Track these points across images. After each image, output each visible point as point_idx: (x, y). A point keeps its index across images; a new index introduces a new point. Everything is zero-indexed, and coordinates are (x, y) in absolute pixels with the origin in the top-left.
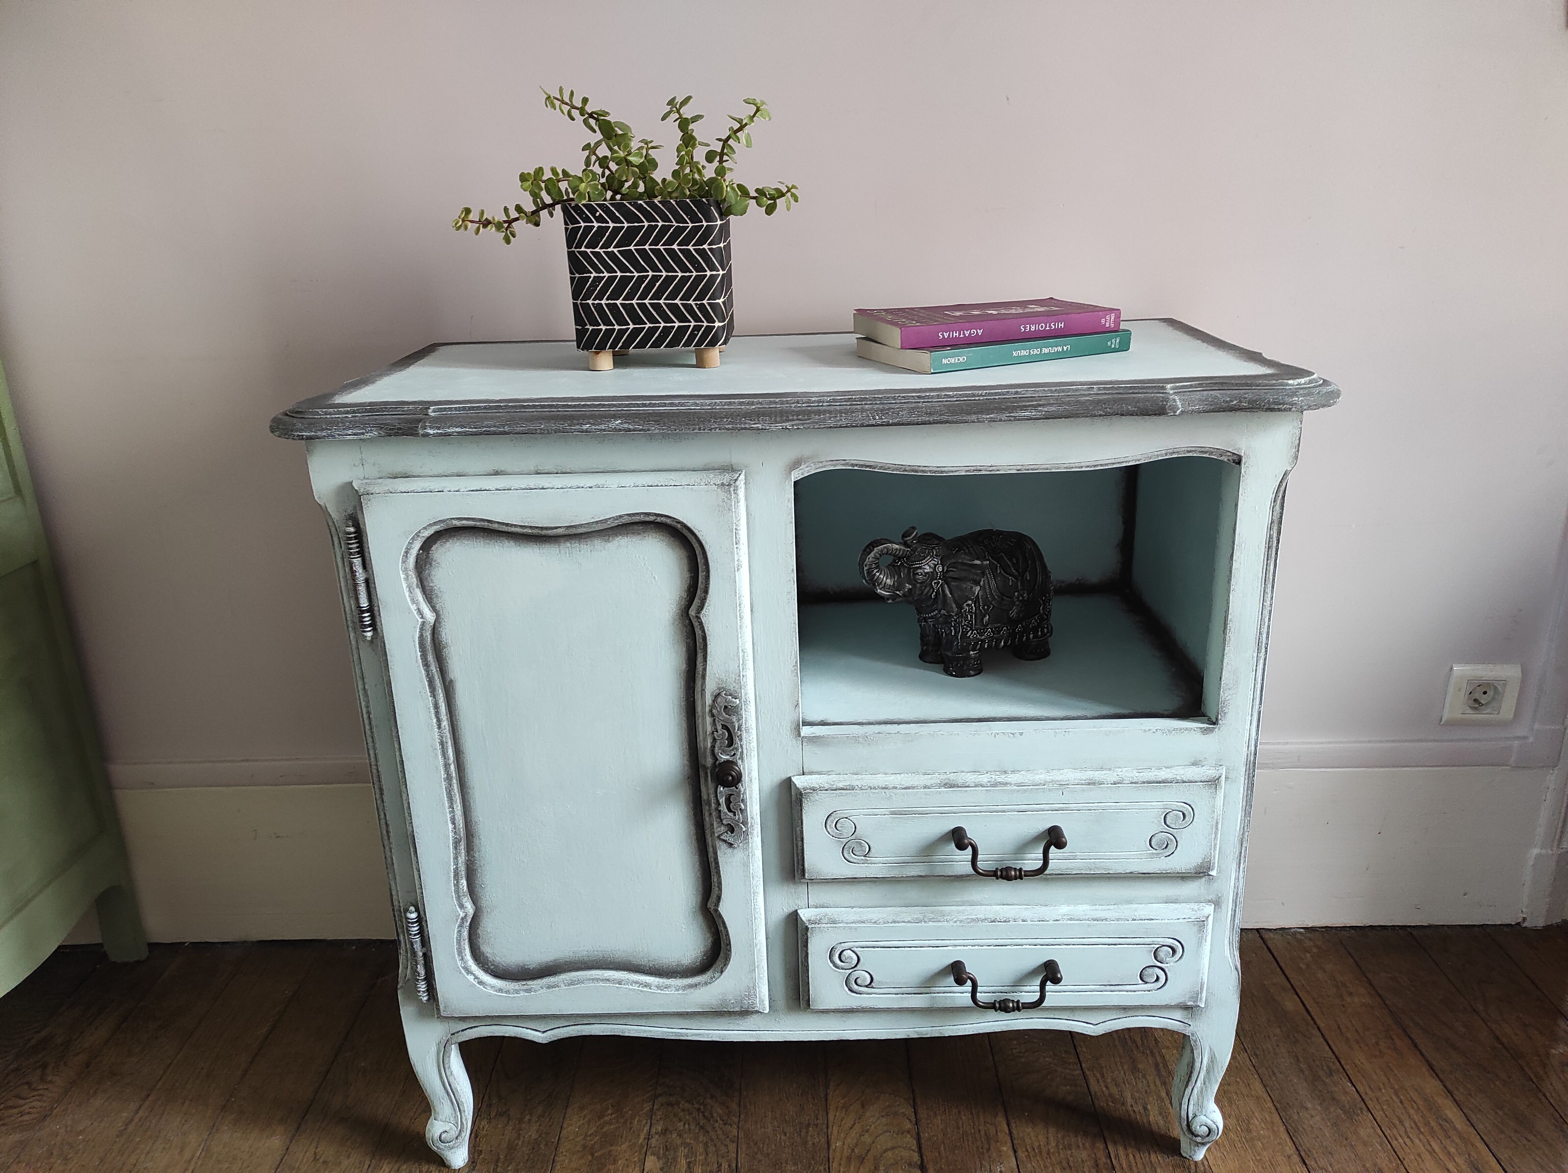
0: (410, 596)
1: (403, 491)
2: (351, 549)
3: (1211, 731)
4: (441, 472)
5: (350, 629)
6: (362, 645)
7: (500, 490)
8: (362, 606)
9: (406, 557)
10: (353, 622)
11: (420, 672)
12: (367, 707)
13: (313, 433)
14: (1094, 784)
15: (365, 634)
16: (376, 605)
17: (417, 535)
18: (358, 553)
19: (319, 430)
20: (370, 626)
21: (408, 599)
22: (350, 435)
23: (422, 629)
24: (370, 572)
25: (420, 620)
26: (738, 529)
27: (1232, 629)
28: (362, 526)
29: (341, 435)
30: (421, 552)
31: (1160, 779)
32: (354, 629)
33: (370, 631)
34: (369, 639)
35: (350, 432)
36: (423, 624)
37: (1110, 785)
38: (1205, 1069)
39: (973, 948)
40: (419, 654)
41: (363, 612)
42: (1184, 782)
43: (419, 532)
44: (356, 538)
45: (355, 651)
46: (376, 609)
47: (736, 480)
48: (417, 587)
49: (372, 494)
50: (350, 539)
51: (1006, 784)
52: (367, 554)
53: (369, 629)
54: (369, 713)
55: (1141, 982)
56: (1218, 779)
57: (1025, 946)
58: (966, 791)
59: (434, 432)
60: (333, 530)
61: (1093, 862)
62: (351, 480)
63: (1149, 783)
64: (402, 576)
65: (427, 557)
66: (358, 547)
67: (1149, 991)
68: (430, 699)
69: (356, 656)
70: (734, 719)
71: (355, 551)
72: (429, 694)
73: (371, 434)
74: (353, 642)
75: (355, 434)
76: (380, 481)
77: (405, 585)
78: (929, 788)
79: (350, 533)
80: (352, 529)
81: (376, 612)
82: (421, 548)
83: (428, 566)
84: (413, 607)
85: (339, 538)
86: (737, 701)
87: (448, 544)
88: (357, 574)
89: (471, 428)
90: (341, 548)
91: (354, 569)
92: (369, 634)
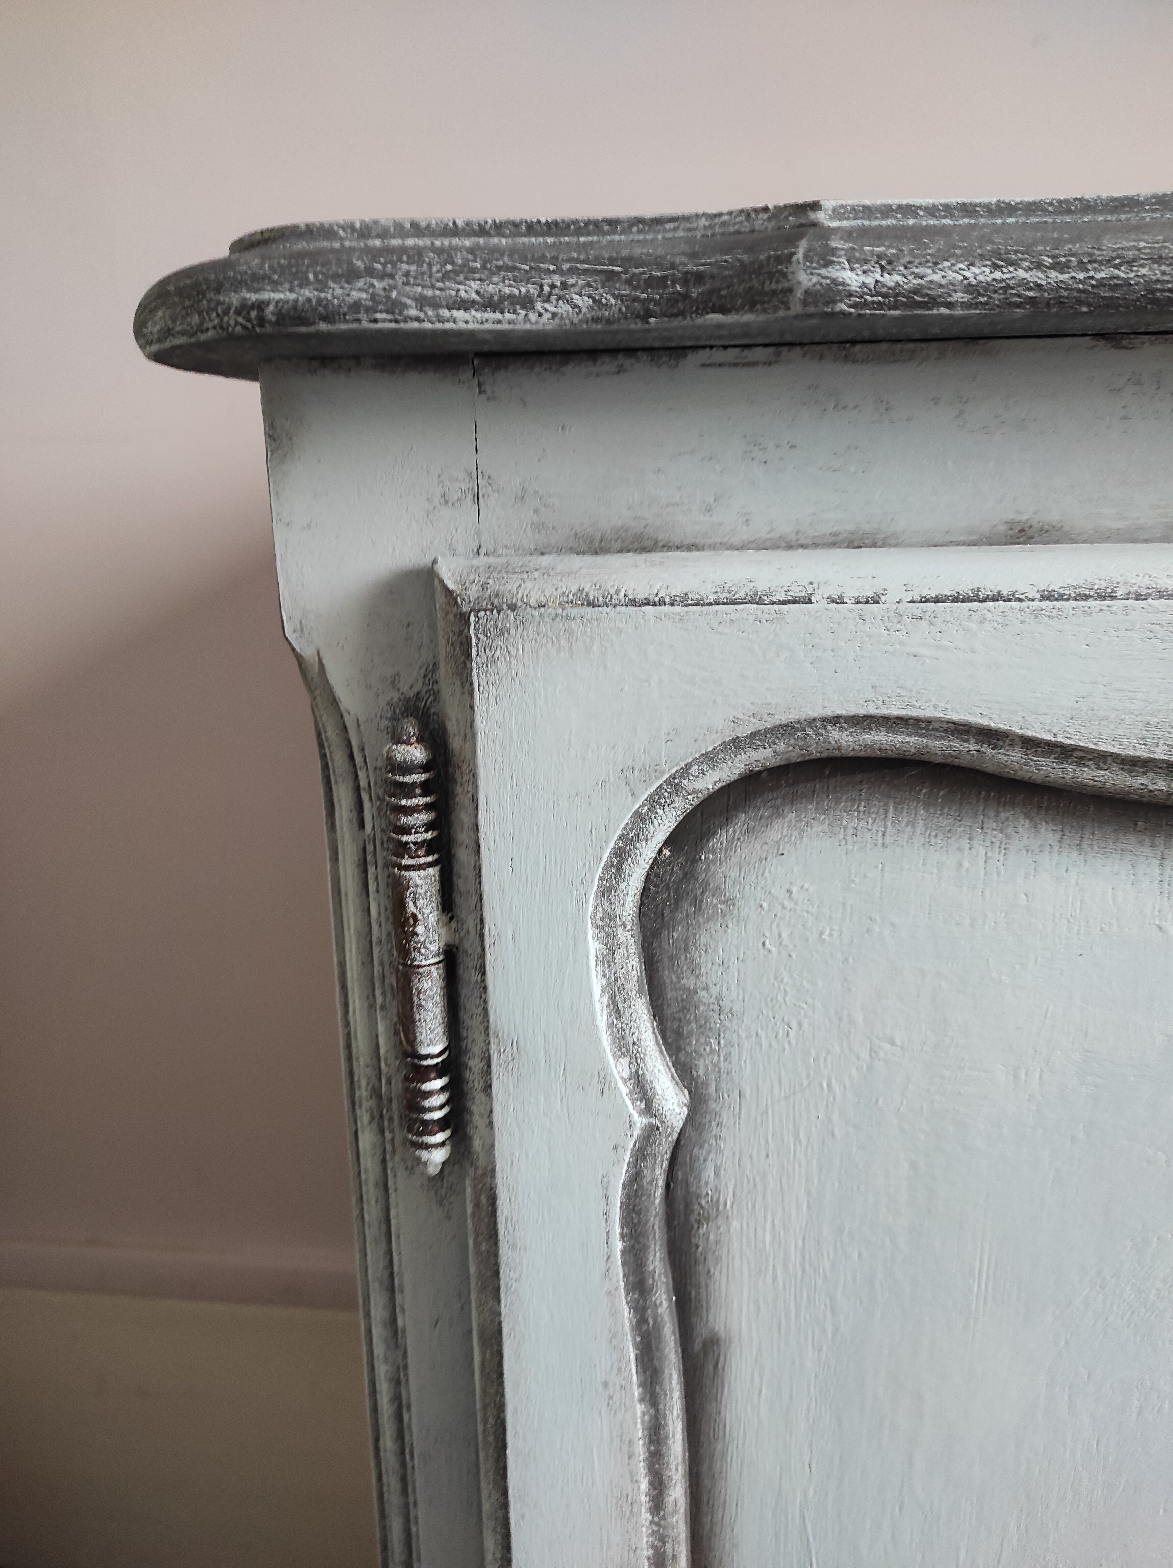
0: (610, 1026)
2: (406, 830)
5: (364, 1117)
8: (424, 1051)
9: (619, 870)
10: (376, 1093)
11: (614, 1313)
12: (398, 1381)
15: (424, 1155)
16: (476, 1050)
17: (674, 785)
18: (430, 847)
20: (443, 1124)
21: (606, 1040)
23: (641, 1154)
24: (471, 923)
25: (640, 1121)
28: (455, 743)
30: (667, 852)
32: (379, 1118)
33: (443, 1144)
34: (433, 1170)
36: (650, 1134)
40: (619, 1245)
41: (424, 1074)
43: (685, 772)
44: (426, 788)
45: (371, 1192)
46: (475, 1064)
48: (640, 991)
49: (513, 607)
50: (407, 790)
52: (463, 855)
53: (440, 1137)
54: (400, 1406)
60: (338, 759)
62: (427, 560)
64: (594, 946)
65: (689, 875)
66: (429, 827)
68: (639, 1408)
69: (372, 1212)
71: (420, 837)
72: (637, 1392)
74: (370, 1163)
76: (545, 561)
77: (597, 983)
79: (407, 768)
80: (417, 753)
81: (474, 1078)
82: (671, 841)
83: (687, 908)
84: (619, 1070)
85: (357, 789)
87: (777, 831)
88: (420, 929)
90: (362, 825)
91: (411, 908)
92: (438, 1157)
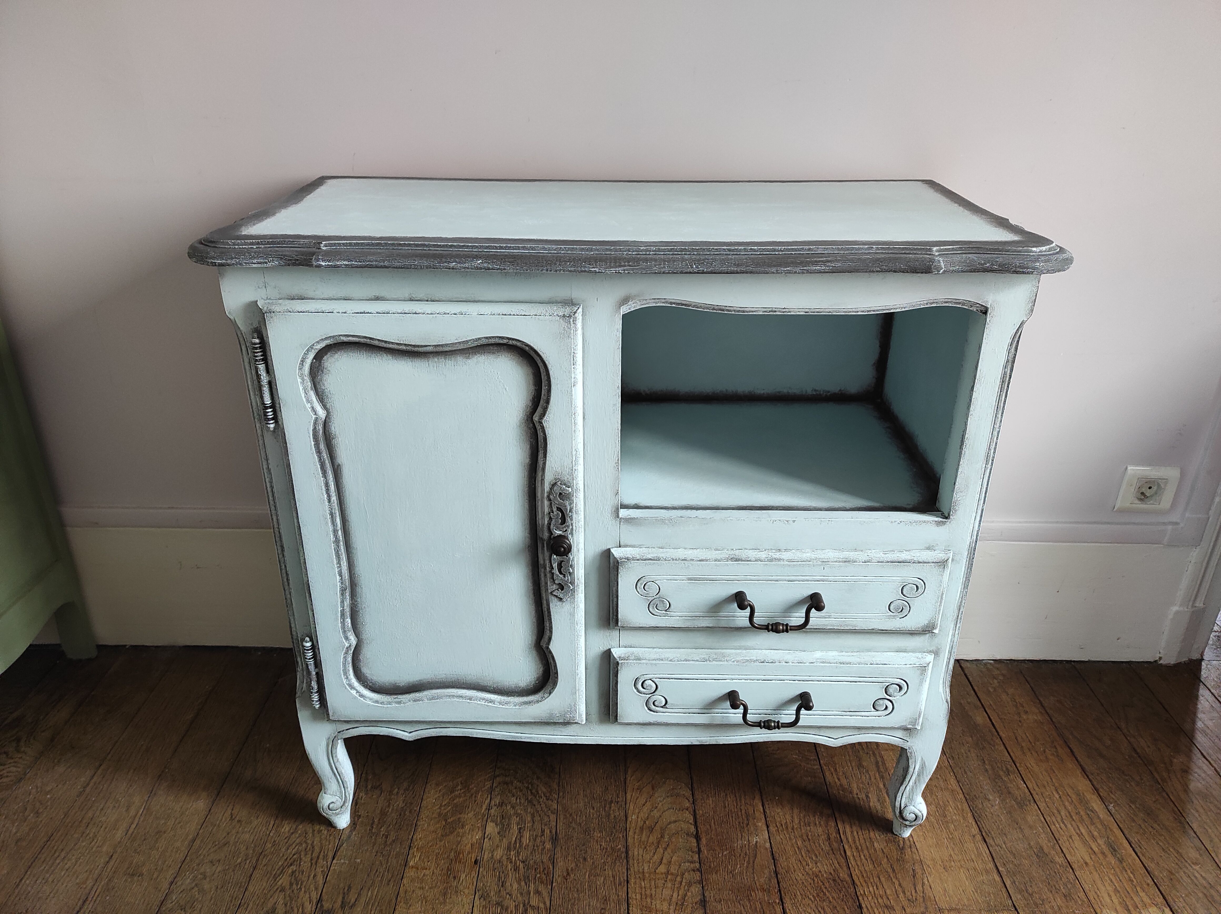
0: (305, 397)
1: (300, 311)
2: (257, 357)
3: (944, 523)
4: (331, 295)
5: (256, 420)
6: (266, 435)
7: (380, 313)
8: (266, 403)
9: (303, 364)
10: (258, 414)
11: (314, 458)
12: (271, 482)
13: (224, 261)
14: (849, 561)
15: (269, 426)
16: (277, 402)
17: (311, 347)
18: (263, 360)
19: (229, 259)
20: (272, 419)
21: (304, 400)
22: (255, 263)
23: (315, 423)
24: (273, 376)
25: (314, 417)
26: (576, 352)
27: (968, 446)
28: (265, 339)
29: (248, 263)
30: (314, 361)
31: (901, 560)
32: (260, 420)
33: (273, 423)
34: (272, 429)
35: (255, 261)
36: (316, 420)
37: (861, 563)
38: (917, 773)
39: (746, 681)
40: (313, 443)
41: (267, 408)
42: (919, 562)
43: (313, 345)
44: (260, 348)
45: (260, 438)
46: (277, 405)
47: (575, 313)
48: (312, 389)
49: (274, 312)
50: (256, 348)
51: (779, 560)
52: (269, 362)
53: (272, 422)
54: (272, 487)
55: (873, 710)
56: (946, 561)
57: (786, 681)
58: (748, 564)
59: (326, 264)
60: (241, 339)
61: (844, 621)
62: (256, 300)
63: (892, 562)
64: (299, 380)
65: (320, 365)
66: (262, 356)
67: (879, 716)
68: (322, 479)
69: (261, 442)
70: (567, 503)
71: (260, 358)
72: (321, 475)
73: (273, 264)
74: (259, 431)
75: (258, 263)
76: (280, 301)
77: (301, 388)
78: (719, 561)
79: (255, 344)
80: (257, 341)
81: (278, 408)
82: (314, 358)
83: (320, 372)
84: (308, 406)
85: (246, 347)
86: (570, 489)
87: (336, 356)
88: (262, 377)
89: (356, 261)
90: (248, 354)
91: (259, 373)
92: (272, 426)
